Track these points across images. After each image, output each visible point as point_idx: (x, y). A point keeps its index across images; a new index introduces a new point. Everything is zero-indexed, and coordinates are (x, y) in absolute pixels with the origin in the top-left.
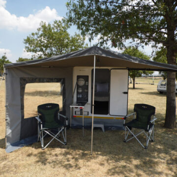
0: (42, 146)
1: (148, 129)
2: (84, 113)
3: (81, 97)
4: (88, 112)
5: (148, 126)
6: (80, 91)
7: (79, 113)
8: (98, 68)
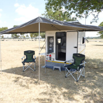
1: (78, 69)
3: (51, 49)
4: (54, 59)
5: (78, 67)
6: (51, 46)
7: (49, 59)
8: (59, 31)
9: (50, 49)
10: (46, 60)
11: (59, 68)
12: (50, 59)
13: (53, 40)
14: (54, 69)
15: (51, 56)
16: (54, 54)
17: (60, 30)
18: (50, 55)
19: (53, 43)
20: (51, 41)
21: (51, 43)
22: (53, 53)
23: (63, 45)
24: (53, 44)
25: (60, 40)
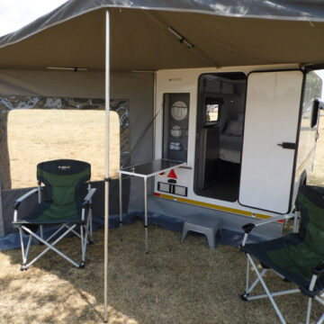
0: (25, 260)
1: (312, 287)
2: (177, 189)
3: (177, 148)
4: (186, 189)
5: (315, 278)
6: (176, 133)
7: (165, 188)
8: (214, 70)
9: (172, 147)
10: (156, 191)
11: (209, 232)
12: (172, 190)
13: (188, 108)
14: (184, 234)
15: (175, 177)
16: (190, 168)
17: (218, 66)
18: (172, 174)
19: (187, 120)
20: (179, 113)
21: (178, 123)
22: (184, 164)
23: (226, 127)
24: (184, 124)
25: (217, 109)
